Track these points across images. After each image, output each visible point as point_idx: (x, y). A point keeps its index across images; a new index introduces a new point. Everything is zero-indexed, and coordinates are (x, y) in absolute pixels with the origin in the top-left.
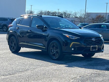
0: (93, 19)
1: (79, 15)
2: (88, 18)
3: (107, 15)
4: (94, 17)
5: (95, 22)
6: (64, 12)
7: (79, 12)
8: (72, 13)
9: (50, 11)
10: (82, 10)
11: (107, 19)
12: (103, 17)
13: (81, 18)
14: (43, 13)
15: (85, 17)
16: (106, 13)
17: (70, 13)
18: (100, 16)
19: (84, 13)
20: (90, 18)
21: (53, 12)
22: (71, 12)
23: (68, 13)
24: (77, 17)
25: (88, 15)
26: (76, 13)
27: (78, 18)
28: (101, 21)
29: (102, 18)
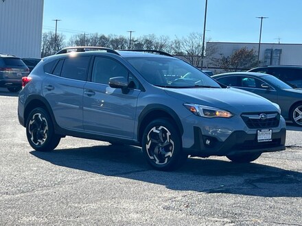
0: (225, 60)
1: (188, 48)
2: (211, 57)
3: (263, 49)
4: (228, 53)
6: (147, 40)
7: (188, 39)
8: (169, 43)
9: (106, 36)
10: (196, 35)
12: (250, 55)
13: (191, 55)
14: (88, 41)
15: (203, 53)
16: (260, 44)
17: (163, 42)
18: (243, 52)
19: (201, 43)
21: (116, 39)
22: (165, 40)
23: (157, 41)
24: (180, 54)
25: (212, 47)
26: (178, 43)
27: (185, 56)
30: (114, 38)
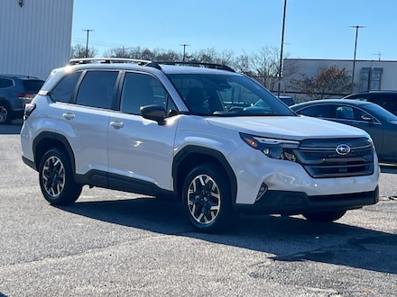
0: (308, 82)
1: (259, 66)
2: (289, 78)
3: (358, 67)
4: (312, 74)
5: (315, 90)
6: (204, 56)
7: (259, 55)
9: (151, 50)
10: (270, 49)
11: (356, 80)
12: (342, 76)
13: (263, 76)
15: (280, 74)
16: (355, 61)
17: (226, 58)
18: (332, 71)
20: (298, 77)
21: (164, 55)
22: (229, 56)
23: (218, 57)
24: (249, 74)
25: (289, 66)
26: (245, 59)
27: (255, 77)
28: (336, 87)
29: (339, 77)
30: (161, 53)
